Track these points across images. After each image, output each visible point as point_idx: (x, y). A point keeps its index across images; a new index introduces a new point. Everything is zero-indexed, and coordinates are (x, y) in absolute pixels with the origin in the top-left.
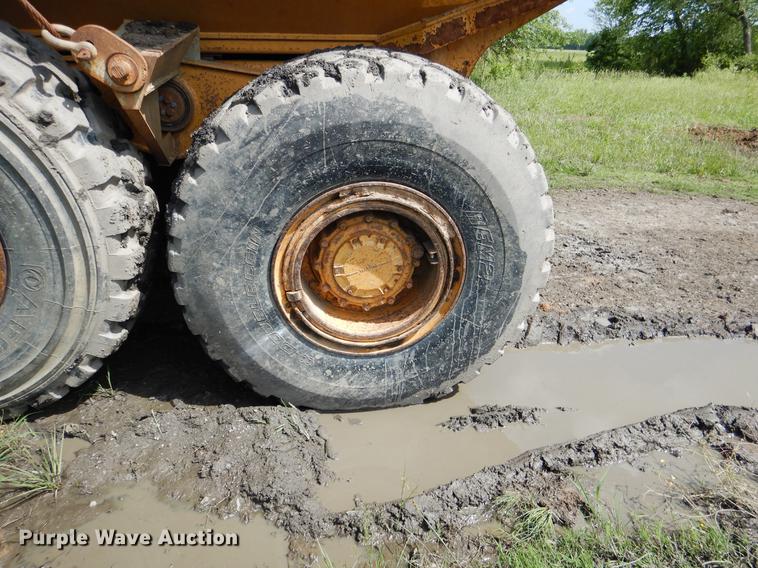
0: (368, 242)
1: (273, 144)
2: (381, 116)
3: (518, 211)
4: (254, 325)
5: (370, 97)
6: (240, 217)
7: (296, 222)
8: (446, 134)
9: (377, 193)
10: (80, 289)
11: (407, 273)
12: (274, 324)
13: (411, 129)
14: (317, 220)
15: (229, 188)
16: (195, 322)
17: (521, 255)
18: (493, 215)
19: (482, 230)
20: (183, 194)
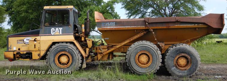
0: (182, 59)
1: (174, 50)
2: (183, 48)
3: (196, 56)
4: (172, 67)
5: (182, 47)
6: (171, 56)
7: (176, 57)
8: (189, 49)
9: (183, 54)
10: (158, 63)
11: (186, 62)
12: (174, 67)
13: (186, 49)
14: (178, 57)
15: (171, 54)
16: (167, 67)
17: (197, 60)
18: (194, 56)
19: (193, 58)
20: (167, 55)
